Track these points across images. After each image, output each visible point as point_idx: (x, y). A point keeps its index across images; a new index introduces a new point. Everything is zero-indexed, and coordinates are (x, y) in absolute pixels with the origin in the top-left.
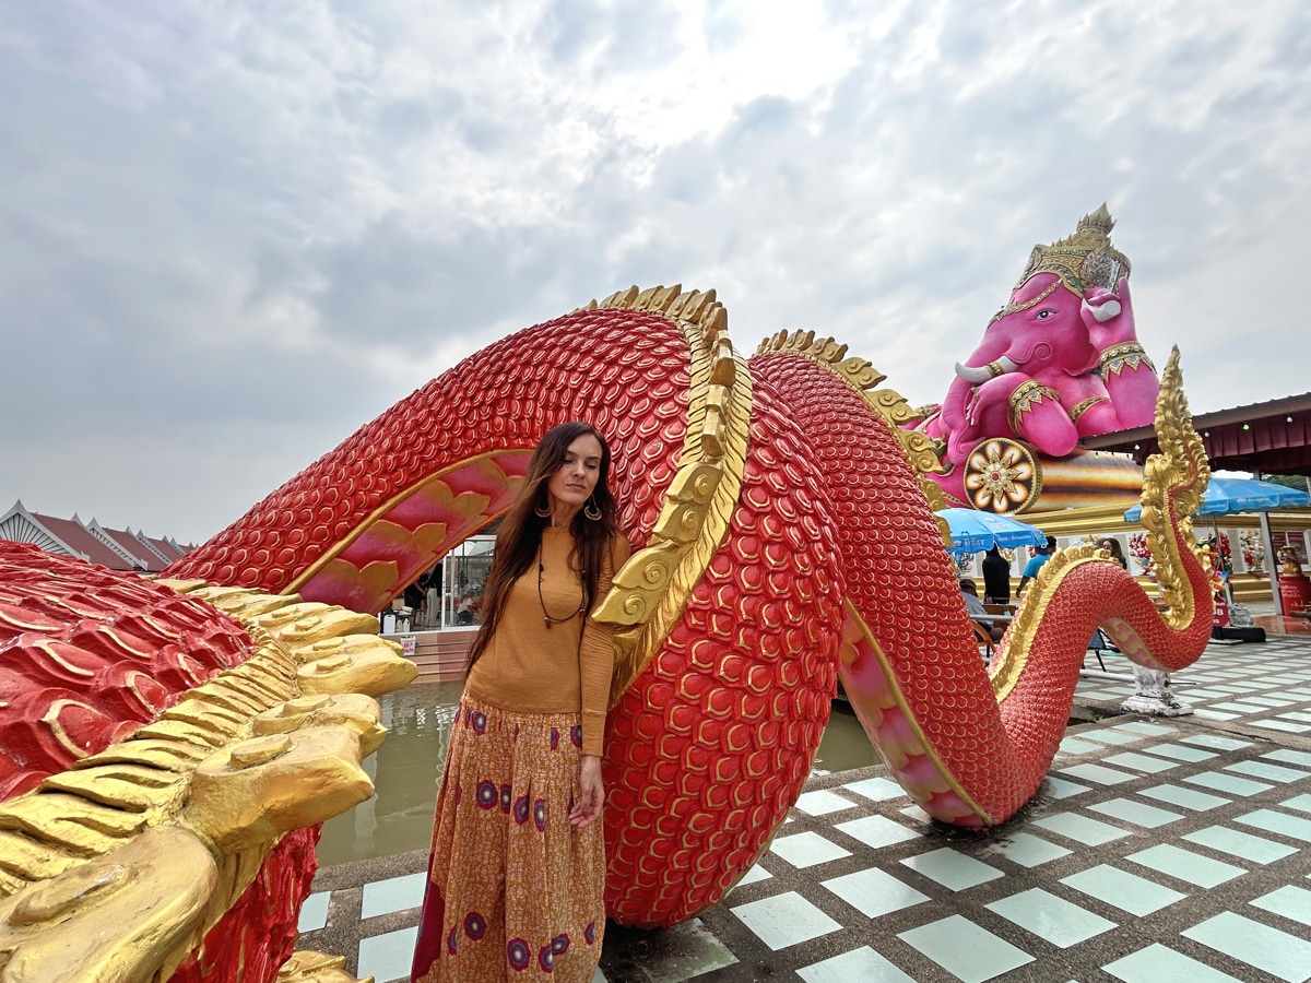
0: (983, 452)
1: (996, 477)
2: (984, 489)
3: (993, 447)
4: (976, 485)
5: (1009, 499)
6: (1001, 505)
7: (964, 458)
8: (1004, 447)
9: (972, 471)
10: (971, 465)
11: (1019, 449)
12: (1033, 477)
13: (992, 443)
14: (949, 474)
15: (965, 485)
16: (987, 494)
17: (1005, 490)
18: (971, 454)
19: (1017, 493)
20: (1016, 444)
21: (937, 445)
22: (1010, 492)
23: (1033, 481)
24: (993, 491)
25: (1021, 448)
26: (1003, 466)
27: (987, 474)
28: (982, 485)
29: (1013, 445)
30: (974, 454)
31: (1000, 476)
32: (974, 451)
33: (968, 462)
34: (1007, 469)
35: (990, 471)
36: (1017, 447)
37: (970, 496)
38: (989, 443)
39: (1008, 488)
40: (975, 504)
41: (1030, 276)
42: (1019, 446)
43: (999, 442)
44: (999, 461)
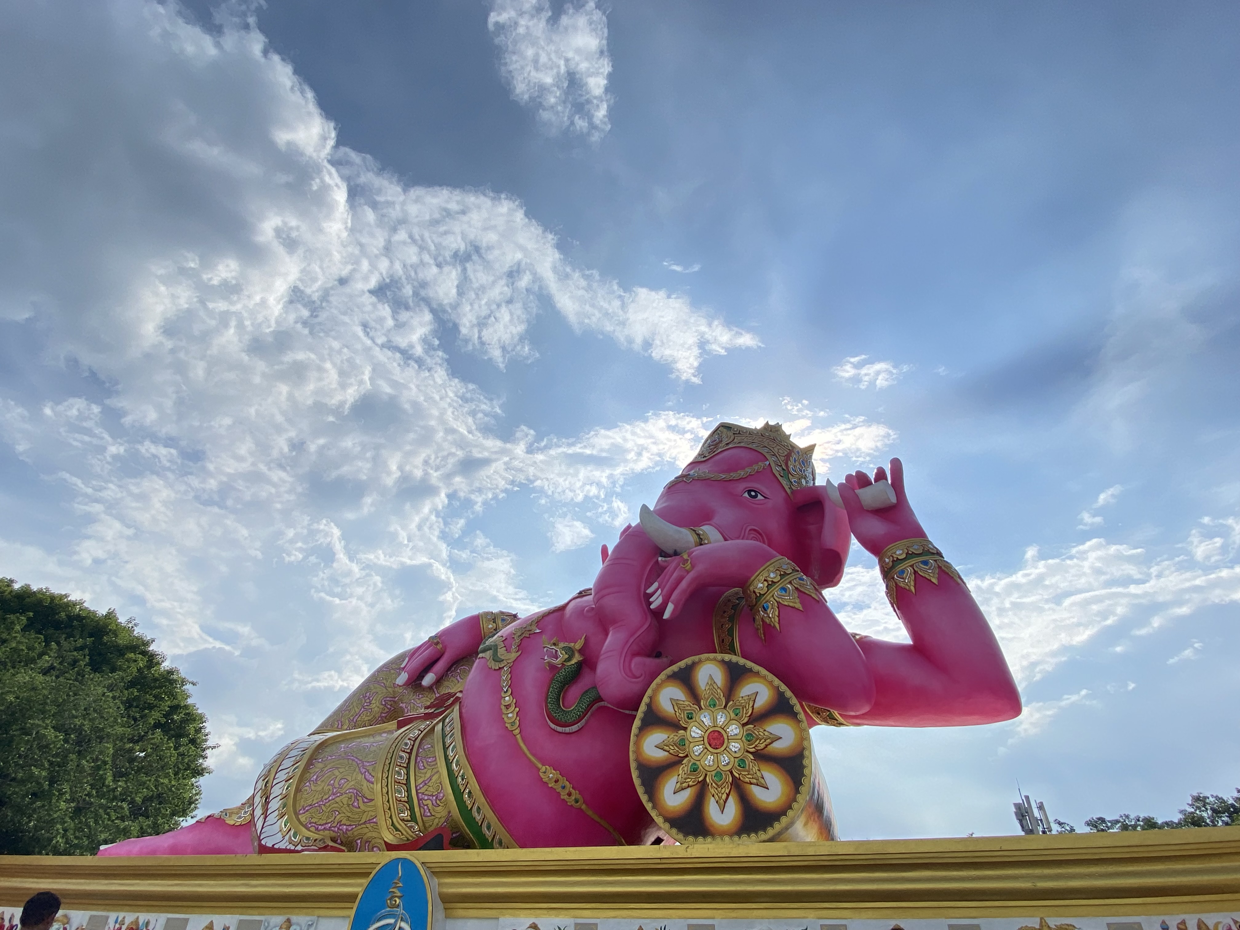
0: (685, 679)
1: (716, 740)
4: (661, 755)
6: (723, 813)
7: (633, 687)
8: (735, 677)
9: (653, 719)
10: (654, 707)
11: (771, 683)
12: (806, 753)
13: (708, 662)
14: (575, 728)
15: (634, 752)
16: (691, 783)
17: (737, 775)
18: (658, 680)
19: (768, 789)
20: (763, 671)
21: (567, 656)
22: (751, 784)
23: (805, 762)
24: (706, 775)
25: (777, 682)
26: (733, 715)
27: (695, 732)
28: (677, 758)
29: (757, 674)
30: (663, 682)
31: (726, 741)
32: (662, 676)
33: (646, 700)
34: (744, 725)
35: (701, 725)
36: (764, 677)
37: (643, 784)
38: (700, 661)
39: (748, 771)
40: (654, 807)
41: (720, 450)
42: (770, 676)
43: (723, 662)
44: (724, 704)
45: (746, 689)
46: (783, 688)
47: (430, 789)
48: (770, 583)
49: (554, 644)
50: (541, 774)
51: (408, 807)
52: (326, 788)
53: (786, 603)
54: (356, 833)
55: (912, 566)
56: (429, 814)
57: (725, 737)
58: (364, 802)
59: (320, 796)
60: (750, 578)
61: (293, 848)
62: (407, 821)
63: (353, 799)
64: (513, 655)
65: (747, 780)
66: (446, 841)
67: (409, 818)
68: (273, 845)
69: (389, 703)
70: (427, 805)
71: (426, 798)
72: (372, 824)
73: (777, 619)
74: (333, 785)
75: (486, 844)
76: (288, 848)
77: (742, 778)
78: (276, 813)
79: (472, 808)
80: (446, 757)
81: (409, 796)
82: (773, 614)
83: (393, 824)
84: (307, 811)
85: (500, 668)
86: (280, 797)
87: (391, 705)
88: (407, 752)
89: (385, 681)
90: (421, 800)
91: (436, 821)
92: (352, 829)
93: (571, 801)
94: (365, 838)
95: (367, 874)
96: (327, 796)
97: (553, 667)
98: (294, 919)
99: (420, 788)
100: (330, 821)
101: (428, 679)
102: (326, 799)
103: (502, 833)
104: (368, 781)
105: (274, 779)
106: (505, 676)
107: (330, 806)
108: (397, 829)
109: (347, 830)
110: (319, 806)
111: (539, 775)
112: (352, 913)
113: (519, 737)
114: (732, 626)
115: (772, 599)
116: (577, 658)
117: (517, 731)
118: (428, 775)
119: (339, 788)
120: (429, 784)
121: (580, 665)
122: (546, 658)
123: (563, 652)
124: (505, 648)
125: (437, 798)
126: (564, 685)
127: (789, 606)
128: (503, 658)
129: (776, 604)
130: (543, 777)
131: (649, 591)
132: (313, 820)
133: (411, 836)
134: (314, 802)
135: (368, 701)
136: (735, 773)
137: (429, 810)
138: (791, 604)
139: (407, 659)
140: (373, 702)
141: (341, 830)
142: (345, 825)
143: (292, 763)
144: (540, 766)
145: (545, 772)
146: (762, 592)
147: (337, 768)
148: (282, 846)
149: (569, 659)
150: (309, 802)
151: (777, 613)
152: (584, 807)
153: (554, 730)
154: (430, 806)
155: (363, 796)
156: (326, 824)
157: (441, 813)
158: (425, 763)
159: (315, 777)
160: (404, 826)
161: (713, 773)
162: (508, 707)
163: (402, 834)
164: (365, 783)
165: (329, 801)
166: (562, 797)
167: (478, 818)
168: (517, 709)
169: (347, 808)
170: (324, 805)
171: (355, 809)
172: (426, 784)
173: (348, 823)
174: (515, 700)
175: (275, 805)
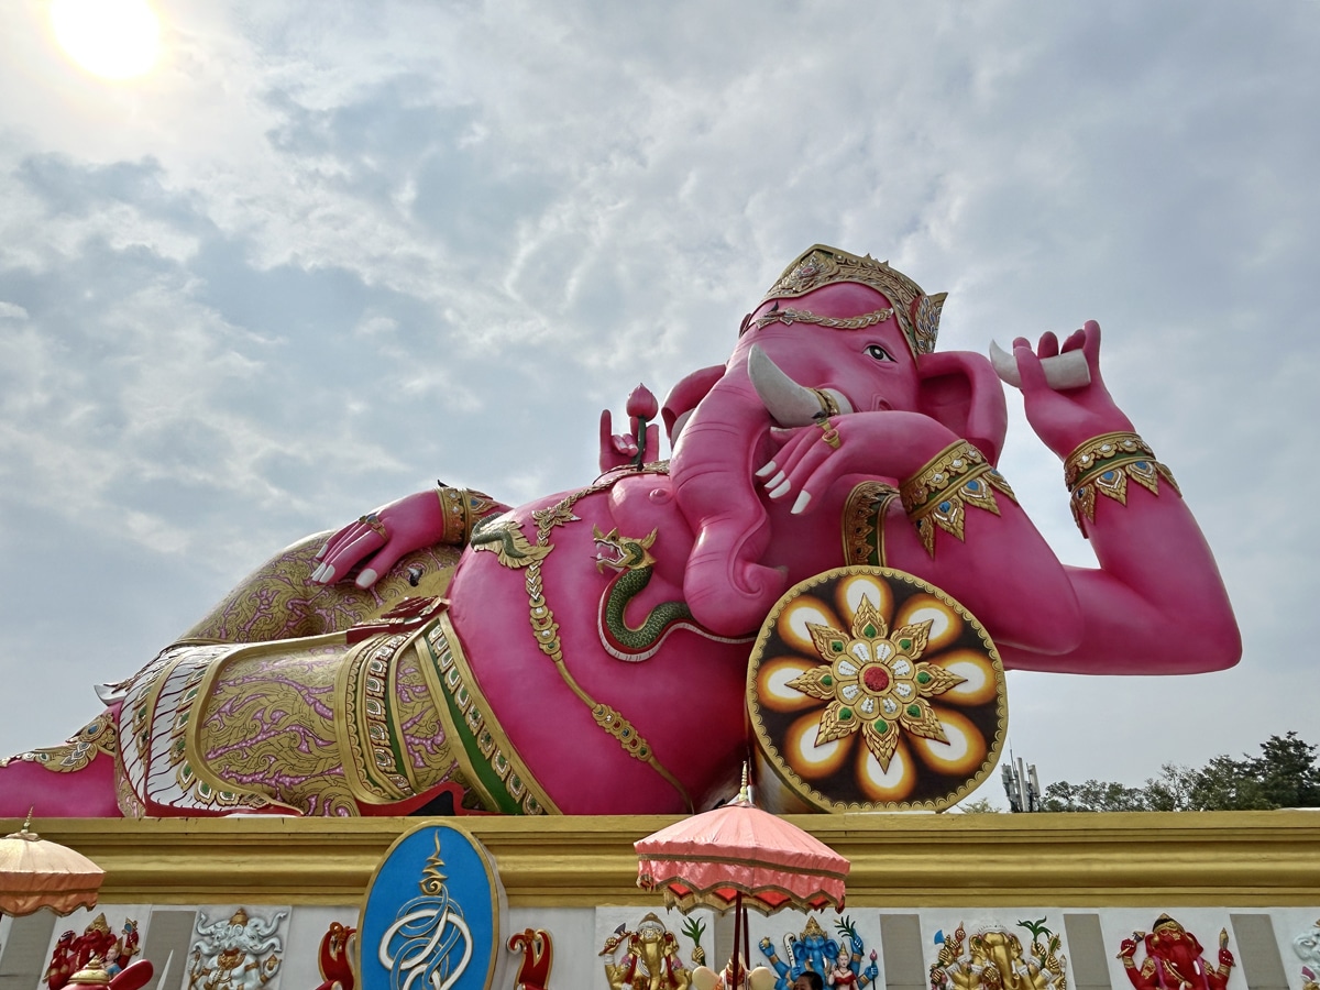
0: (828, 597)
1: (877, 680)
2: (831, 716)
3: (863, 591)
4: (795, 697)
5: (918, 760)
6: (886, 774)
7: (749, 605)
8: (901, 598)
9: (782, 649)
10: (780, 632)
11: (952, 609)
12: (1001, 700)
13: (860, 576)
14: (644, 656)
15: (754, 691)
16: (839, 735)
17: (906, 726)
18: (786, 597)
19: (949, 744)
20: (940, 593)
21: (634, 556)
22: (926, 737)
23: (1000, 712)
24: (862, 724)
25: (960, 608)
26: (900, 649)
27: (843, 668)
28: (818, 702)
29: (932, 596)
30: (794, 600)
31: (891, 681)
32: (794, 591)
33: (768, 622)
34: (915, 662)
35: (854, 659)
36: (942, 601)
37: (770, 733)
38: (849, 575)
39: (922, 721)
40: (787, 763)
41: (820, 285)
42: (951, 601)
43: (882, 577)
44: (886, 633)
45: (918, 616)
46: (969, 616)
47: (424, 730)
48: (953, 474)
49: (614, 538)
50: (595, 715)
51: (392, 755)
52: (250, 724)
53: (977, 504)
54: (306, 789)
55: (1123, 467)
56: (422, 764)
57: (890, 676)
58: (317, 745)
59: (240, 734)
60: (921, 465)
61: (205, 807)
62: (391, 773)
63: (299, 740)
64: (544, 552)
65: (921, 733)
66: (457, 801)
67: (393, 769)
68: (172, 803)
69: (299, 607)
70: (419, 751)
71: (417, 742)
72: (334, 777)
73: (961, 524)
74: (261, 720)
75: (510, 807)
76: (197, 807)
77: (913, 730)
78: (167, 756)
79: (491, 756)
80: (444, 686)
81: (393, 739)
82: (953, 519)
83: (369, 777)
84: (221, 754)
85: (522, 567)
86: (170, 735)
87: (301, 611)
88: (379, 677)
89: (289, 576)
90: (410, 744)
91: (433, 774)
92: (301, 782)
93: (635, 752)
94: (323, 795)
95: (382, 848)
96: (253, 735)
97: (610, 573)
98: (252, 909)
99: (408, 728)
100: (261, 769)
101: (366, 578)
102: (251, 739)
103: (538, 793)
104: (322, 715)
105: (156, 708)
106: (532, 579)
107: (259, 749)
108: (376, 784)
109: (291, 783)
110: (241, 748)
111: (592, 716)
112: (363, 900)
113: (561, 663)
114: (875, 530)
115: (955, 497)
116: (647, 561)
117: (559, 655)
118: (417, 711)
119: (272, 724)
120: (421, 722)
121: (650, 569)
122: (599, 556)
123: (628, 550)
124: (525, 540)
125: (433, 742)
126: (629, 597)
127: (981, 508)
128: (524, 552)
129: (961, 504)
130: (597, 719)
131: (762, 472)
132: (233, 768)
133: (398, 794)
134: (232, 743)
135: (266, 602)
136: (903, 724)
137: (423, 759)
138: (985, 506)
139: (325, 547)
140: (274, 604)
141: (282, 783)
142: (288, 776)
143: (185, 686)
144: (592, 704)
145: (600, 713)
146: (939, 487)
147: (264, 695)
148: (187, 804)
149: (638, 560)
150: (223, 742)
151: (962, 517)
152: (651, 760)
153: (613, 657)
154: (423, 753)
155: (316, 737)
156: (255, 774)
157: (440, 764)
158: (411, 693)
159: (228, 707)
160: (387, 780)
161: (873, 722)
162: (542, 622)
163: (384, 791)
164: (317, 718)
165: (257, 742)
166: (624, 747)
167: (501, 771)
168: (557, 626)
169: (290, 753)
170: (250, 747)
171: (304, 755)
172: (415, 723)
173: (293, 773)
174: (551, 613)
175: (161, 745)
